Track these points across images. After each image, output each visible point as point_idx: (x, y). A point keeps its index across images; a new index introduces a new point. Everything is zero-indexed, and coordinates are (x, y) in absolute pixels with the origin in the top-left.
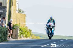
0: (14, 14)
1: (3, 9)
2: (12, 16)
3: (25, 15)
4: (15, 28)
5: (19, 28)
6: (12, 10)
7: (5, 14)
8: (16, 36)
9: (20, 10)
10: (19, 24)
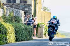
0: (39, 12)
1: (28, 7)
2: (37, 14)
3: (50, 13)
4: (40, 27)
5: (44, 27)
6: (37, 8)
7: (30, 12)
8: (41, 35)
9: (46, 8)
10: (45, 22)
